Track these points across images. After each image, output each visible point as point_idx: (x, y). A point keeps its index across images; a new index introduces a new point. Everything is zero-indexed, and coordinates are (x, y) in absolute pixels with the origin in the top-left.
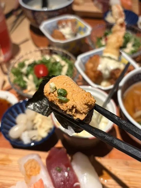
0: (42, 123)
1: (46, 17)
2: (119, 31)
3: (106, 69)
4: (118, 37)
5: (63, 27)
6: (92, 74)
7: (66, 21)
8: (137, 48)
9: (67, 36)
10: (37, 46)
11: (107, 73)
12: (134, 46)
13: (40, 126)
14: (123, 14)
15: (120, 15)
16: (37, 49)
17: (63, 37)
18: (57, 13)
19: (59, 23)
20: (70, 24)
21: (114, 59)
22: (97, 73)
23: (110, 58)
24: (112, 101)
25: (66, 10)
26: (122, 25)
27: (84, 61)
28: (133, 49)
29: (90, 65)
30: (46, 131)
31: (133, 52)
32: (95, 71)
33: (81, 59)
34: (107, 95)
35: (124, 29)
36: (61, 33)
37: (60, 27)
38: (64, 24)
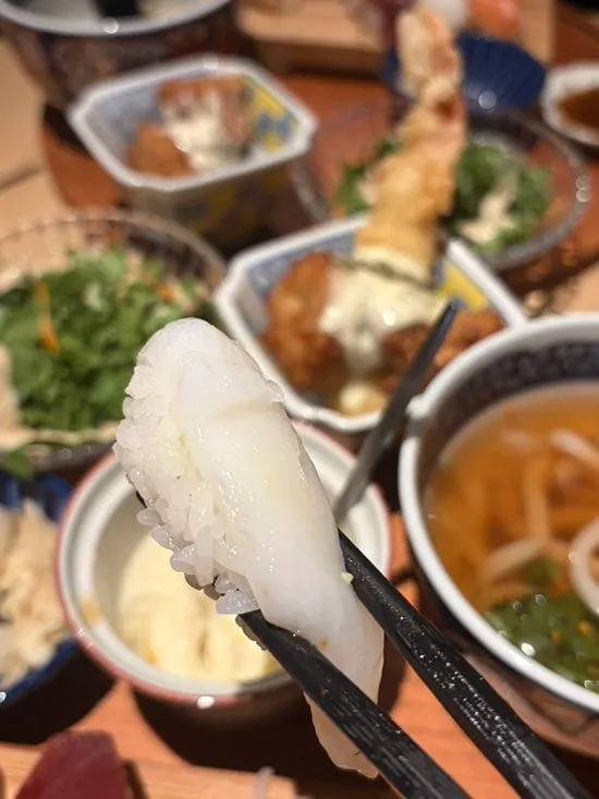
0: (33, 592)
1: (105, 64)
2: (434, 137)
3: (363, 326)
4: (428, 170)
5: (184, 115)
6: (295, 348)
7: (198, 86)
8: (531, 220)
9: (199, 160)
10: (70, 201)
11: (366, 345)
12: (513, 209)
13: (26, 609)
14: (454, 55)
15: (439, 62)
16: (71, 217)
17: (179, 162)
18: (157, 49)
19: (166, 93)
20: (213, 101)
21: (407, 278)
22: (320, 343)
23: (385, 271)
24: (373, 495)
25: (201, 33)
26: (445, 109)
27: (263, 281)
28: (509, 224)
29: (290, 305)
30: (47, 637)
31: (509, 241)
32: (309, 337)
33: (251, 273)
34: (349, 462)
35: (457, 128)
36: (169, 143)
37: (169, 112)
38: (186, 99)
